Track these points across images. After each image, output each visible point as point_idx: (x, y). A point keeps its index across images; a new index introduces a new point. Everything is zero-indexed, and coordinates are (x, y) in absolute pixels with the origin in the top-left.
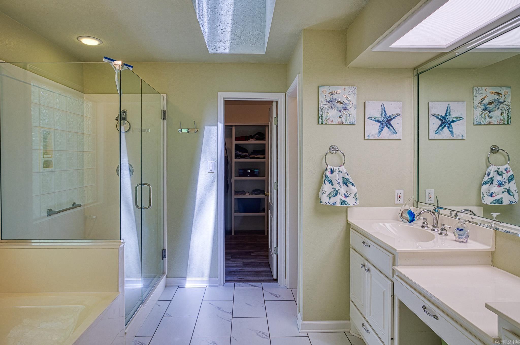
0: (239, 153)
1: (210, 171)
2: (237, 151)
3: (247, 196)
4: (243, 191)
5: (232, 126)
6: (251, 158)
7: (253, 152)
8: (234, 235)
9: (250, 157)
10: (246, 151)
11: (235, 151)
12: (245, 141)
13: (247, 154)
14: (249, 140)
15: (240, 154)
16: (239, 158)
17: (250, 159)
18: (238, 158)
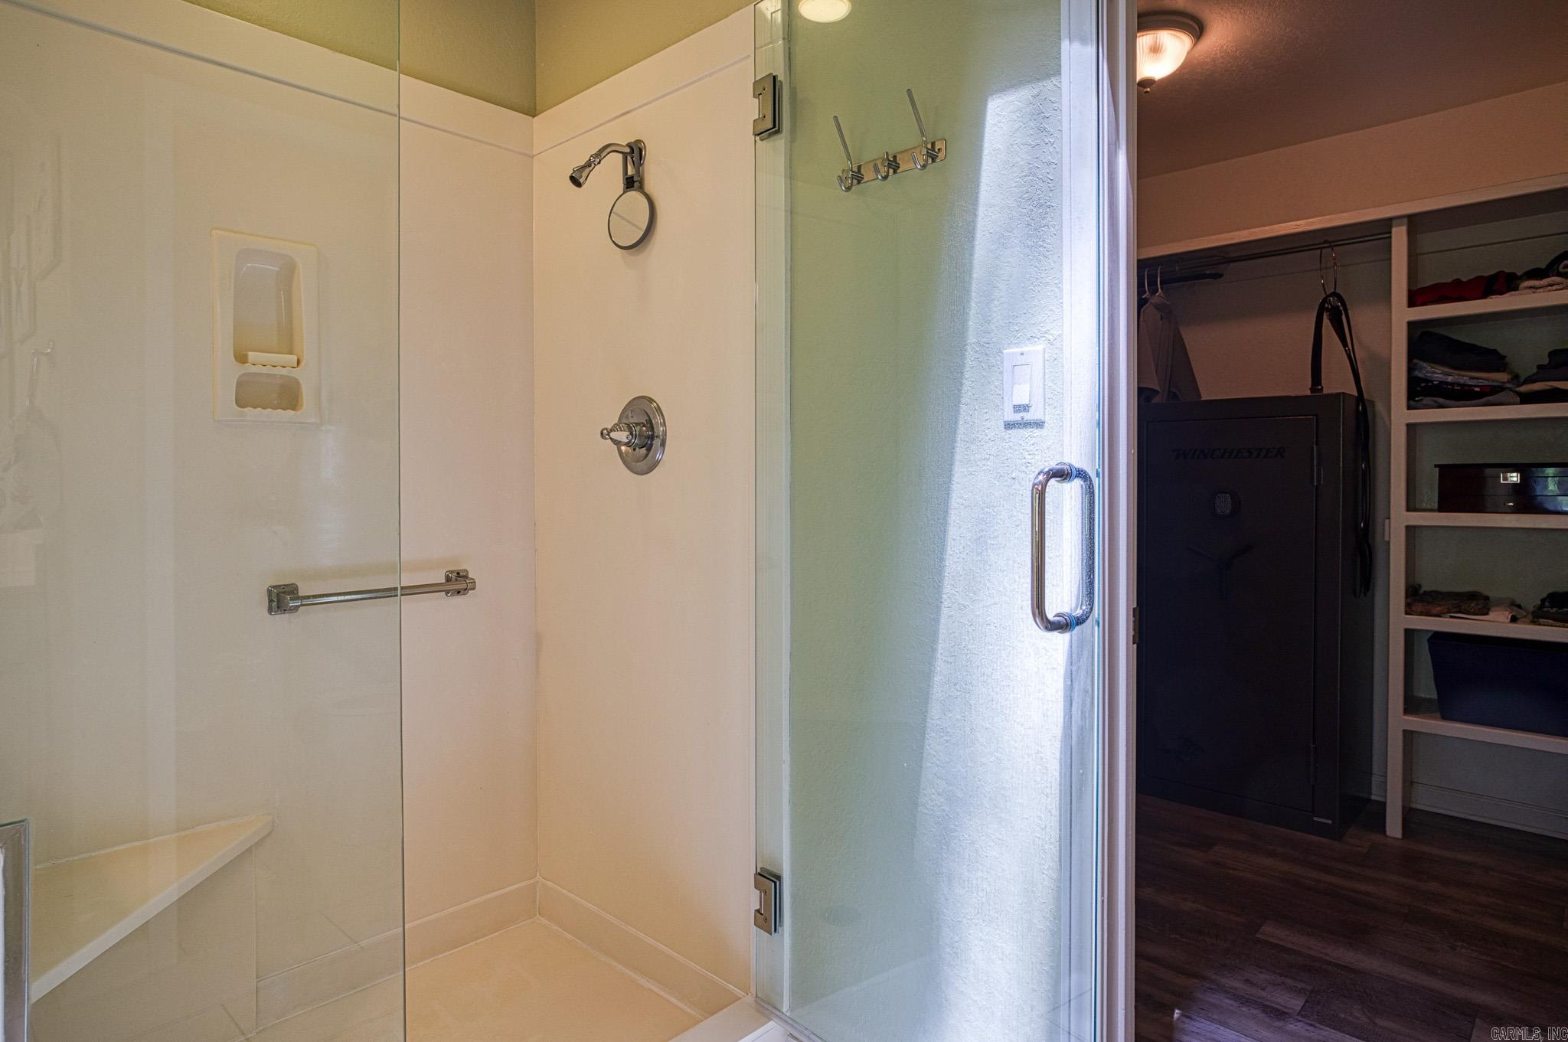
0: (1437, 373)
1: (1017, 417)
2: (1422, 363)
3: (1496, 624)
4: (1473, 596)
5: (1386, 225)
6: (1527, 399)
7: (1546, 361)
8: (1399, 835)
9: (1520, 394)
10: (1494, 360)
11: (1411, 369)
12: (1486, 298)
13: (1502, 377)
14: (1516, 289)
15: (1450, 379)
16: (1441, 400)
17: (1523, 402)
18: (1427, 400)
